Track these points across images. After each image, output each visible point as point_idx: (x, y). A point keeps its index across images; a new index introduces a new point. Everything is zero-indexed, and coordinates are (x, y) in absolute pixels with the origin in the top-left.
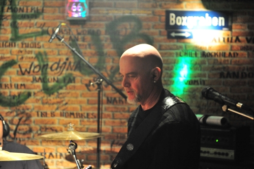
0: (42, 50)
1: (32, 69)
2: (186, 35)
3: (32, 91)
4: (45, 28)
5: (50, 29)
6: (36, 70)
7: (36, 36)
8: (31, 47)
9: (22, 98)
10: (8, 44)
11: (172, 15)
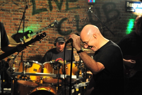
0: (77, 14)
1: (73, 21)
2: (133, 10)
3: (73, 30)
4: (79, 6)
5: (81, 6)
6: (75, 22)
7: (75, 9)
8: (73, 13)
9: (69, 32)
10: (64, 11)
11: (128, 3)
